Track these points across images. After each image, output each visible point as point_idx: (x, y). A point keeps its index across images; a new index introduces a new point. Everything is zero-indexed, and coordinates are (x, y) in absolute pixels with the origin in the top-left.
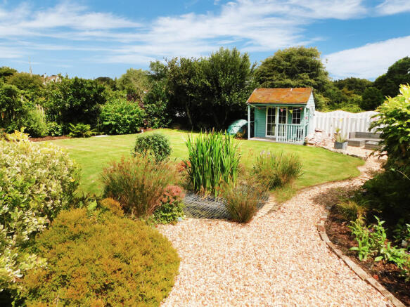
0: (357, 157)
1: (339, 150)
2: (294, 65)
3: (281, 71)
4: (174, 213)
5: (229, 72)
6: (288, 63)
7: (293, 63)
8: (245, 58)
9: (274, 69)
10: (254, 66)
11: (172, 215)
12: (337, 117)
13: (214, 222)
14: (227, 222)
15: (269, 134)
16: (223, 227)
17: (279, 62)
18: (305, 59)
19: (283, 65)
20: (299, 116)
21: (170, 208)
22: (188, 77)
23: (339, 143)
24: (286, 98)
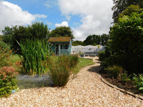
0: (89, 59)
1: (82, 57)
2: (63, 32)
3: (58, 34)
4: (8, 87)
5: (40, 31)
6: (61, 31)
7: (62, 31)
8: (46, 26)
9: (56, 33)
10: (49, 30)
11: (6, 89)
12: (79, 48)
13: (42, 89)
14: (50, 88)
15: (56, 54)
16: (49, 91)
17: (57, 31)
18: (66, 30)
19: (59, 32)
20: (67, 47)
21: (4, 83)
22: (22, 33)
23: (82, 55)
24: (62, 40)
